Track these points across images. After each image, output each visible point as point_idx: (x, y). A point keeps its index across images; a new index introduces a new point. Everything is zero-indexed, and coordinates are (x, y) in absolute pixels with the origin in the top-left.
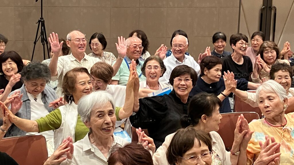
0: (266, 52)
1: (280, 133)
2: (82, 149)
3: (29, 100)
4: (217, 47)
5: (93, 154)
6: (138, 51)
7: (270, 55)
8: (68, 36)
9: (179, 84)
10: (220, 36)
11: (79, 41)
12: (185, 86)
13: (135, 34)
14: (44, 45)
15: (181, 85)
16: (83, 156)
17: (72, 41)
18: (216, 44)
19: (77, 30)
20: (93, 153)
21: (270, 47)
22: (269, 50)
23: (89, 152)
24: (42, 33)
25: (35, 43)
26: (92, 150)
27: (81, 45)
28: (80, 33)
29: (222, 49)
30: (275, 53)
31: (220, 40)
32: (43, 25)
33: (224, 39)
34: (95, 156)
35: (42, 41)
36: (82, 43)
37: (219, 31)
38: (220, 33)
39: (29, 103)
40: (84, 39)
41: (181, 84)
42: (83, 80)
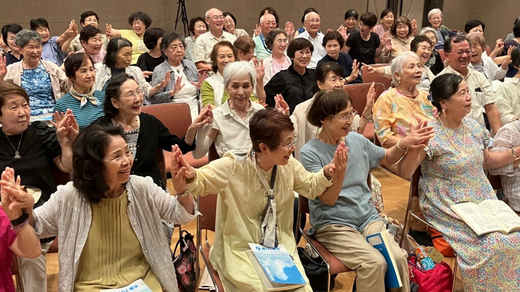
0: (399, 27)
1: (411, 104)
2: (222, 113)
3: (173, 72)
4: (348, 23)
5: (232, 119)
6: (271, 27)
7: (403, 29)
8: (206, 14)
9: (301, 57)
10: (352, 13)
11: (217, 18)
12: (307, 59)
13: (266, 11)
14: (184, 24)
15: (304, 58)
16: (223, 119)
17: (210, 19)
18: (347, 21)
19: (214, 7)
20: (232, 117)
21: (403, 23)
22: (403, 25)
23: (228, 117)
24: (183, 13)
25: (176, 22)
26: (231, 115)
27: (219, 22)
28: (217, 10)
29: (352, 27)
30: (408, 28)
31: (352, 18)
32: (183, 5)
33: (356, 17)
34: (234, 121)
35: (183, 21)
36: (219, 20)
37: (351, 9)
38: (353, 11)
39: (173, 75)
40: (222, 17)
41: (303, 56)
42: (223, 53)
